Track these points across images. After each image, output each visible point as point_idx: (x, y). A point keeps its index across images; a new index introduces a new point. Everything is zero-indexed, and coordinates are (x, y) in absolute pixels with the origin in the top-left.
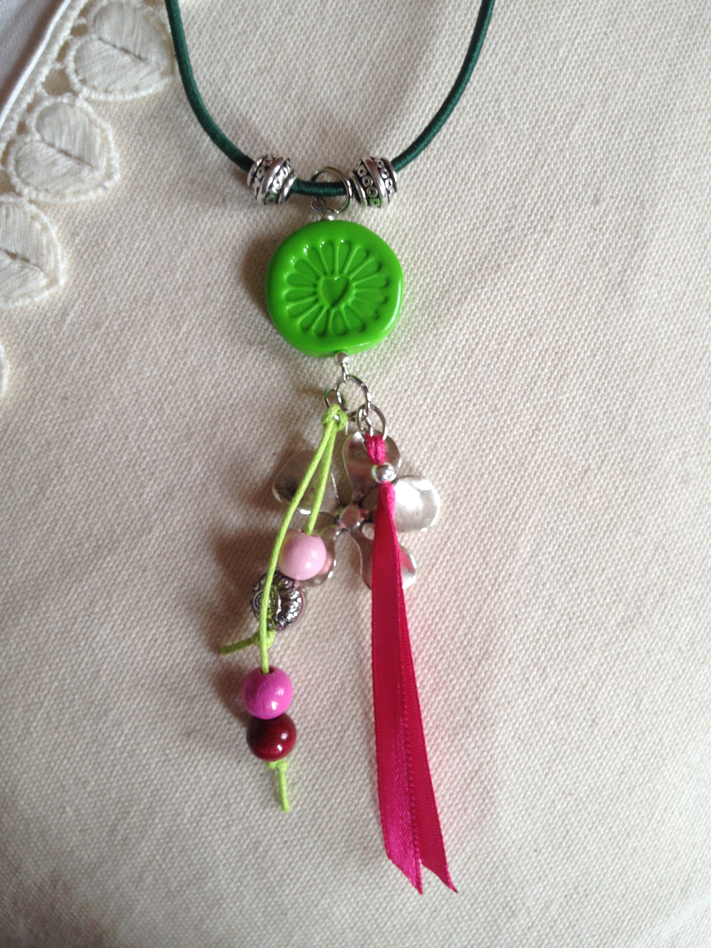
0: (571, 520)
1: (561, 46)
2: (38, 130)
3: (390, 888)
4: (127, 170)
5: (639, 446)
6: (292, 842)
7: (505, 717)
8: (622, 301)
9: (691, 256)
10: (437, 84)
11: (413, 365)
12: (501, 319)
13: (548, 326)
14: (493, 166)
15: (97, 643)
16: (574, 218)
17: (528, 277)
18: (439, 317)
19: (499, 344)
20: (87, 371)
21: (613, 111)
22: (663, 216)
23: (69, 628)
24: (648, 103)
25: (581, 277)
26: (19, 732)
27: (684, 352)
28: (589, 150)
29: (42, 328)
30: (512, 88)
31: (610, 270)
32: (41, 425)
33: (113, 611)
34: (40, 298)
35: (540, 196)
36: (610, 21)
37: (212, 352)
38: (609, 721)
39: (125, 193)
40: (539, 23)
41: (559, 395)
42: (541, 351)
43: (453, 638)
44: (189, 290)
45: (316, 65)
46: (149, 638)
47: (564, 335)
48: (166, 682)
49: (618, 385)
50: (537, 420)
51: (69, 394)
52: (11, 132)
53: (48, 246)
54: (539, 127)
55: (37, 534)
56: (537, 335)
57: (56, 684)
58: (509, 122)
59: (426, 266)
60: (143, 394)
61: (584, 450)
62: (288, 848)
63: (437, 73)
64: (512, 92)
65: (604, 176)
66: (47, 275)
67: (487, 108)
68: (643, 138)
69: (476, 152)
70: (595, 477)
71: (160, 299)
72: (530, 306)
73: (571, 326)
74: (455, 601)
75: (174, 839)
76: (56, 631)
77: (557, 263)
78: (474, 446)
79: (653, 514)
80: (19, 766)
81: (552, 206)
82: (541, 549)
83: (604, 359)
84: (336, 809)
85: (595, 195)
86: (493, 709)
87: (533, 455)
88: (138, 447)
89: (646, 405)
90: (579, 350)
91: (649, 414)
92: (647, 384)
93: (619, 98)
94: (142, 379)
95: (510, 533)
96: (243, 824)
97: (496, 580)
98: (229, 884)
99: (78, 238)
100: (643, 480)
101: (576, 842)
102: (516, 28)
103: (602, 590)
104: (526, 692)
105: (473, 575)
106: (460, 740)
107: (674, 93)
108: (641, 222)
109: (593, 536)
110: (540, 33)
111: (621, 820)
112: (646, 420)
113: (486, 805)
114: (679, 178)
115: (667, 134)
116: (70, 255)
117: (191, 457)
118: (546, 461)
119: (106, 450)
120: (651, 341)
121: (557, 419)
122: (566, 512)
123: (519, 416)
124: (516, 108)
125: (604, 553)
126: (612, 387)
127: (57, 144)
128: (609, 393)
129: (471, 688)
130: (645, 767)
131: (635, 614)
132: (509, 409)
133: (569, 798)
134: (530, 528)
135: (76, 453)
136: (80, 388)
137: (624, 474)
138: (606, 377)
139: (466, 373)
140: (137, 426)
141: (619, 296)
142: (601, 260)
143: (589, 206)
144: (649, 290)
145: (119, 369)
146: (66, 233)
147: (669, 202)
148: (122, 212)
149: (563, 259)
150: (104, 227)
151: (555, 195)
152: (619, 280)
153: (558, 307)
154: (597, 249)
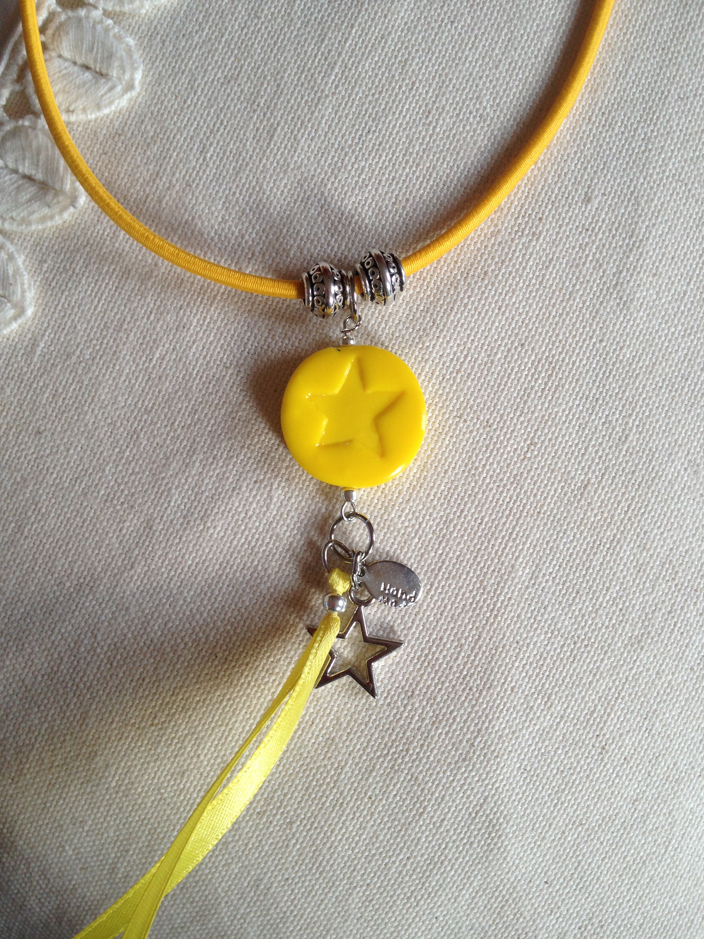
0: (571, 538)
3: (396, 923)
5: (641, 457)
6: (293, 879)
7: (510, 748)
8: (618, 304)
9: (692, 252)
10: (414, 83)
12: (490, 329)
13: (540, 334)
15: (85, 684)
16: (564, 219)
17: (517, 284)
18: (424, 330)
19: (489, 356)
20: (60, 403)
21: (603, 102)
22: (659, 211)
23: (55, 669)
24: (641, 91)
25: (574, 282)
26: (13, 774)
27: (687, 354)
28: (579, 145)
29: (13, 360)
30: (494, 83)
31: (604, 272)
32: (16, 461)
33: (99, 650)
34: (9, 330)
37: (187, 378)
38: (620, 748)
39: (92, 216)
40: (520, 13)
41: (554, 406)
42: (533, 361)
43: (451, 668)
44: (161, 314)
45: (286, 70)
46: (137, 677)
47: (557, 344)
48: (156, 721)
49: (617, 394)
50: (532, 435)
51: (43, 428)
53: (14, 275)
55: (17, 574)
57: (46, 725)
58: (492, 119)
60: (119, 424)
61: (583, 464)
62: (289, 885)
63: (413, 71)
64: (494, 87)
65: (595, 172)
66: (15, 306)
67: (468, 106)
68: (636, 130)
69: (458, 153)
70: (595, 493)
72: (520, 315)
73: (564, 333)
74: (453, 628)
76: (43, 672)
77: (547, 267)
78: (467, 464)
79: (659, 527)
80: (15, 807)
81: (540, 206)
82: (541, 570)
83: (601, 367)
84: (336, 847)
85: (586, 193)
86: (496, 741)
87: (529, 471)
88: (116, 481)
89: (647, 413)
90: (574, 359)
91: (651, 422)
92: (648, 392)
93: (609, 88)
94: (117, 409)
95: (508, 554)
96: (243, 862)
97: (495, 605)
98: (232, 921)
99: (46, 265)
100: (647, 493)
101: (588, 872)
102: (496, 18)
103: (607, 610)
104: (530, 721)
105: (471, 600)
106: (463, 773)
107: (668, 79)
108: (636, 219)
109: (595, 554)
110: (522, 23)
111: (635, 849)
112: (648, 430)
113: (492, 839)
114: (676, 169)
115: (661, 123)
116: (38, 283)
117: (170, 489)
118: (542, 477)
119: (83, 485)
120: (651, 346)
121: (553, 433)
122: (566, 530)
123: (513, 431)
124: (498, 105)
125: (608, 571)
126: (611, 396)
127: (21, 169)
128: (607, 403)
129: (473, 720)
130: (660, 793)
131: (642, 635)
132: (501, 424)
133: (580, 829)
134: (528, 549)
135: (53, 489)
136: (54, 421)
137: (627, 487)
138: (604, 386)
139: (454, 388)
140: (114, 458)
141: (615, 299)
142: (594, 263)
143: (580, 204)
144: (647, 291)
145: (92, 400)
146: (33, 261)
147: (666, 196)
148: (89, 236)
149: (554, 263)
150: (71, 253)
151: (543, 195)
152: (614, 283)
153: (550, 314)
154: (590, 250)
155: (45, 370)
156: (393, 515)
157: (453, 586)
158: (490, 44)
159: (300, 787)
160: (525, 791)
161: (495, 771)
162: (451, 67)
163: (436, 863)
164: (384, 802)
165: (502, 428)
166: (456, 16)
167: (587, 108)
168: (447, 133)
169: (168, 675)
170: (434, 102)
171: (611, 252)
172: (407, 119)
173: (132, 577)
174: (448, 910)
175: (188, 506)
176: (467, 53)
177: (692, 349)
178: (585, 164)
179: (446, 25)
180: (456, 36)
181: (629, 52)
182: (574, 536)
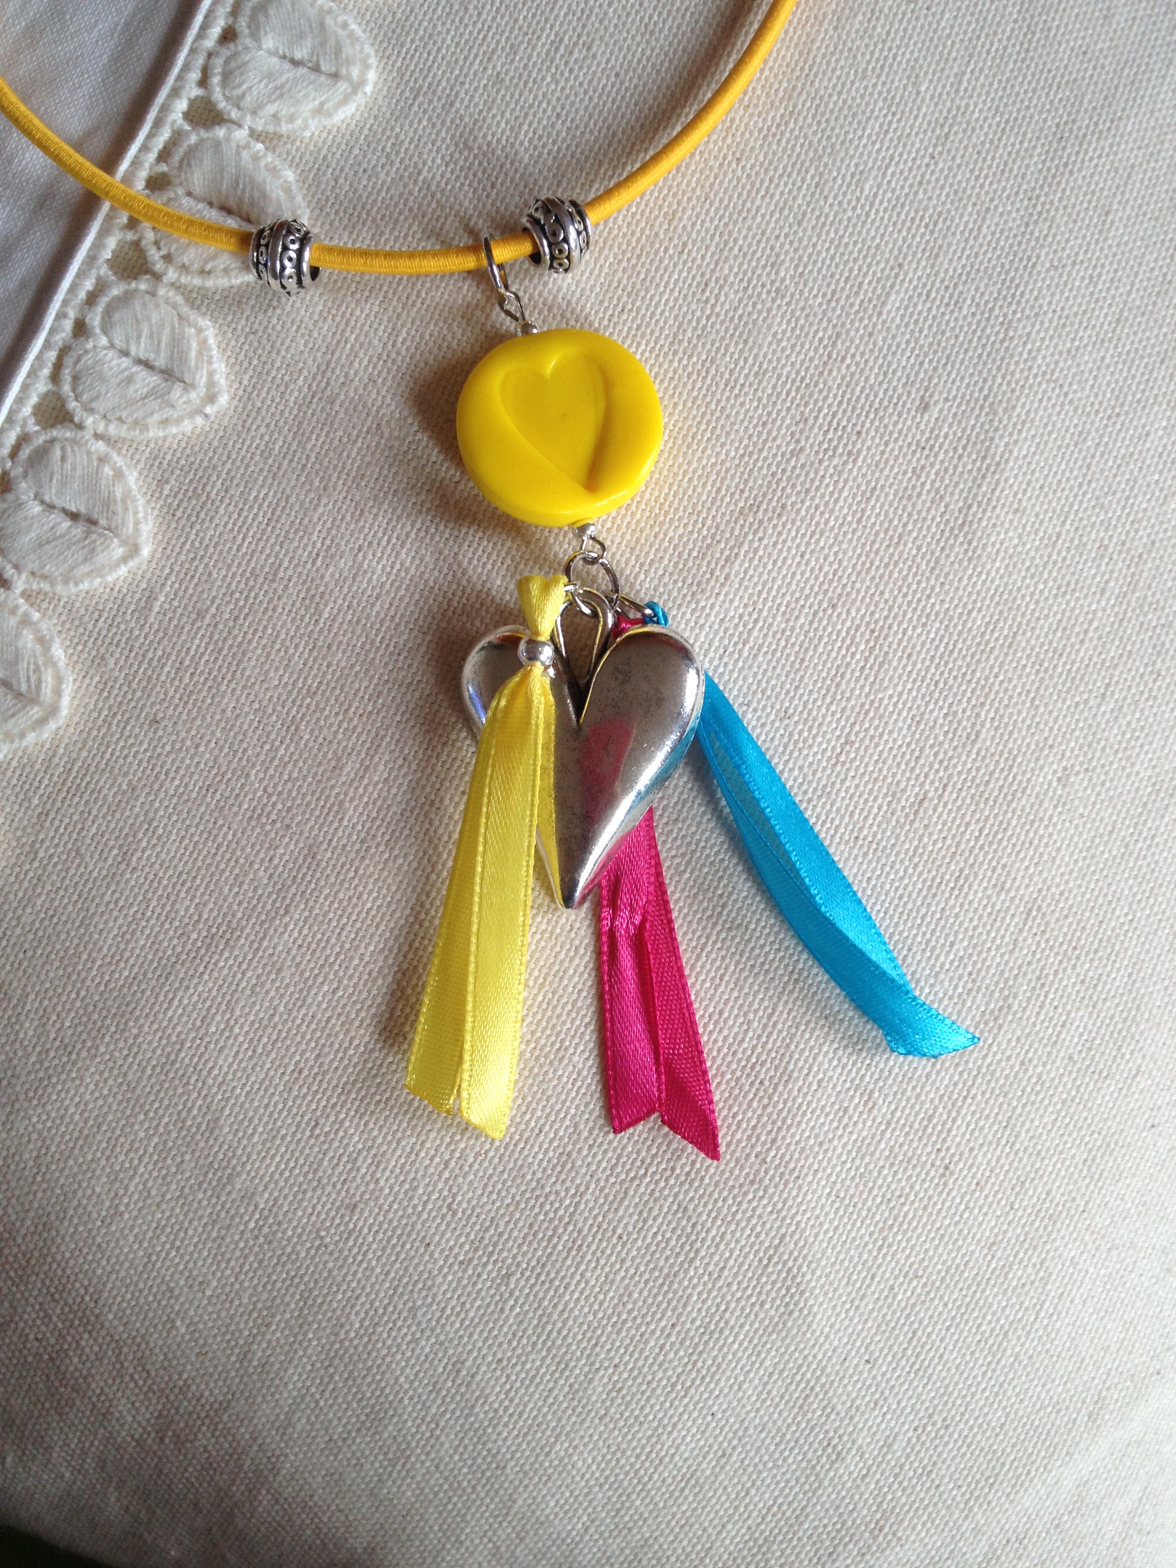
0: (901, 873)
1: (867, 179)
2: (105, 331)
3: (656, 1424)
4: (236, 385)
5: (997, 763)
6: (509, 1360)
7: (816, 1167)
8: (966, 551)
9: (1068, 480)
10: (685, 245)
12: (789, 585)
13: (858, 592)
14: (770, 361)
15: (215, 1078)
16: (891, 433)
17: (827, 522)
18: (699, 584)
19: (788, 621)
20: (186, 680)
21: (947, 271)
22: (1024, 422)
23: (173, 1057)
24: (999, 257)
25: (905, 519)
26: (104, 1213)
27: (1060, 621)
28: (912, 332)
29: (119, 619)
30: (796, 245)
31: (946, 506)
32: (121, 761)
33: (237, 1030)
34: (115, 576)
35: (841, 402)
36: (938, 139)
37: (368, 647)
38: (970, 1169)
39: (235, 420)
40: (833, 146)
41: (878, 691)
42: (849, 629)
43: (735, 1053)
44: (332, 557)
46: (292, 1068)
47: (882, 605)
48: (317, 1132)
49: (964, 674)
50: (847, 730)
51: (161, 715)
52: (64, 335)
53: (123, 500)
54: (837, 301)
55: (120, 921)
57: (156, 1140)
58: (792, 295)
59: (677, 509)
60: (270, 711)
61: (917, 771)
62: (503, 1370)
63: (684, 227)
64: (796, 250)
65: (935, 369)
66: (123, 543)
67: (759, 276)
68: (992, 310)
69: (746, 342)
70: (935, 810)
71: (290, 572)
72: (831, 564)
73: (892, 591)
74: (737, 998)
75: (336, 1362)
76: (154, 1062)
77: (868, 499)
79: (1023, 860)
80: (104, 1262)
81: (859, 416)
83: (943, 637)
84: (572, 1310)
85: (922, 397)
86: (797, 1155)
87: (843, 781)
88: (265, 790)
89: (1006, 702)
90: (905, 625)
91: (1011, 714)
92: (1006, 672)
93: (955, 252)
94: (267, 689)
96: (437, 1337)
98: (419, 1426)
99: (168, 487)
100: (1006, 812)
101: (928, 1347)
102: (799, 155)
103: (951, 974)
104: (844, 1128)
105: (762, 960)
106: (750, 1202)
107: (1037, 239)
108: (991, 434)
109: (934, 895)
110: (834, 162)
111: (994, 1314)
112: (1007, 725)
113: (792, 1297)
114: (1048, 365)
115: (1027, 302)
116: (156, 512)
117: (342, 803)
118: (862, 788)
119: (218, 796)
120: (1010, 609)
121: (876, 728)
122: (894, 862)
123: (821, 725)
124: (801, 274)
125: (951, 920)
126: (955, 678)
127: (133, 351)
128: (950, 688)
129: (764, 1125)
130: (1027, 1234)
131: (1001, 1008)
132: (805, 716)
133: (915, 1283)
135: (175, 800)
136: (177, 706)
137: (978, 804)
138: (947, 663)
139: (740, 665)
140: (262, 758)
141: (962, 543)
142: (933, 494)
143: (913, 413)
144: (1006, 533)
145: (233, 676)
146: (150, 480)
147: (1032, 402)
148: (230, 447)
149: (877, 493)
150: (205, 470)
151: (863, 400)
152: (960, 522)
153: (872, 563)
154: (927, 477)
155: (166, 634)
157: (738, 940)
158: (790, 192)
159: (521, 1223)
160: (837, 1228)
161: (794, 1198)
162: (736, 222)
163: (711, 1333)
164: (640, 1243)
165: (806, 720)
166: (743, 151)
168: (731, 314)
169: (336, 1064)
170: (713, 271)
171: (956, 479)
172: (676, 294)
173: (287, 925)
174: (730, 1403)
175: (368, 825)
176: (758, 202)
177: (1068, 614)
178: (921, 359)
179: (730, 163)
180: (744, 180)
181: (983, 203)
182: (905, 871)
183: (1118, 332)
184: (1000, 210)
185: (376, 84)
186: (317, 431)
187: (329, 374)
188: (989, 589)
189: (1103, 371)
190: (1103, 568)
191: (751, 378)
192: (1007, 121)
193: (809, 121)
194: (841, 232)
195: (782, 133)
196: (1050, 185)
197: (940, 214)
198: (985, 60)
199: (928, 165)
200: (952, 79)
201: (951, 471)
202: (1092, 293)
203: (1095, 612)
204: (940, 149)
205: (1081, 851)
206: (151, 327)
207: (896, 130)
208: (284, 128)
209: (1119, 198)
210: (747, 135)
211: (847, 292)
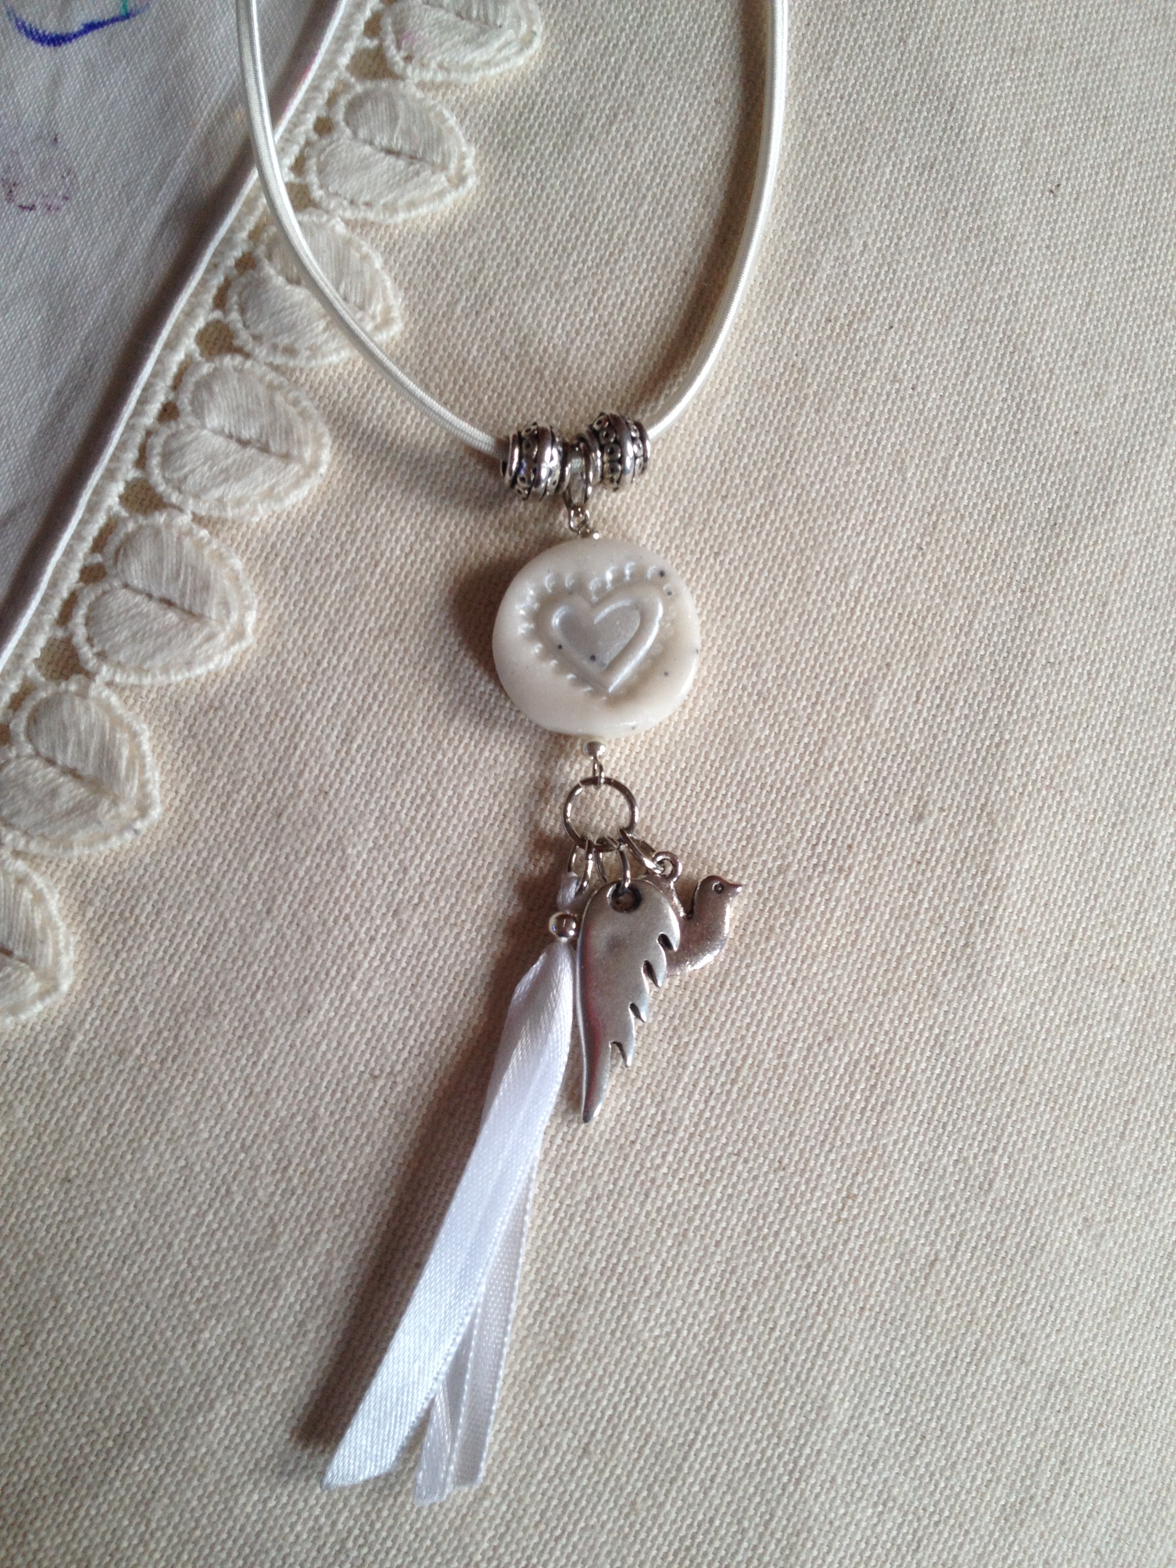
0: (913, 1348)
1: (851, 573)
2: (30, 738)
5: (1014, 1216)
8: (970, 976)
9: (1074, 894)
11: (643, 1099)
12: (780, 1015)
13: (855, 1023)
14: (753, 770)
16: (884, 846)
17: (820, 944)
18: (682, 1017)
19: (780, 1057)
21: (937, 670)
22: (1025, 833)
24: (992, 654)
25: (903, 941)
27: (1074, 1051)
28: (903, 736)
30: (778, 644)
31: (946, 926)
33: (152, 1546)
34: (28, 1013)
35: (829, 813)
36: (925, 528)
37: (311, 1093)
39: (169, 834)
40: (815, 539)
41: (881, 1135)
42: (848, 1064)
44: (274, 990)
47: (881, 1038)
49: (974, 1114)
50: (849, 1182)
51: (74, 1172)
53: (43, 928)
54: (823, 704)
55: (20, 1415)
56: (840, 1039)
60: (197, 1168)
61: (927, 1228)
64: (778, 650)
65: (928, 776)
66: (41, 977)
67: (740, 678)
68: (986, 712)
69: (727, 750)
70: (947, 1273)
71: (226, 1008)
72: (825, 992)
73: (892, 1021)
74: (729, 1504)
77: (863, 919)
78: (749, 1233)
79: (1044, 1327)
81: (849, 828)
82: (867, 1403)
83: (949, 1072)
85: (918, 805)
87: (846, 1242)
88: (189, 1263)
89: (1020, 1145)
90: (908, 1060)
91: (1026, 1159)
92: (1019, 1110)
93: (945, 649)
94: (196, 1143)
95: (815, 1379)
97: (796, 1463)
99: (92, 909)
100: (1024, 1272)
102: (780, 548)
103: (968, 1465)
105: (758, 1456)
107: (1032, 634)
108: (990, 847)
109: (949, 1372)
110: (817, 554)
112: (1022, 1171)
114: (1047, 770)
115: (1023, 702)
116: (78, 938)
117: (278, 1278)
118: (866, 1250)
119: (135, 1269)
120: (1021, 1038)
121: (881, 1179)
122: (904, 1336)
123: (819, 1176)
125: (968, 1401)
126: (965, 1118)
127: (60, 760)
128: (960, 1129)
131: (1022, 1501)
132: (801, 1166)
134: (847, 1368)
135: (86, 1273)
136: (92, 1162)
137: (994, 1264)
138: (954, 1102)
139: (728, 1108)
140: (188, 1223)
141: (965, 967)
142: (931, 913)
143: (907, 824)
144: (1011, 955)
145: (157, 1128)
146: (71, 901)
147: (1033, 810)
148: (163, 864)
149: (872, 912)
150: (134, 891)
151: (853, 811)
152: (962, 943)
153: (869, 990)
154: (924, 895)
155: (82, 1079)
156: (635, 1318)
157: (731, 1434)
158: (771, 587)
165: (803, 1171)
166: (721, 544)
167: (913, 680)
171: (955, 896)
173: (211, 1424)
175: (308, 1304)
176: (737, 599)
177: (1080, 1044)
178: (913, 764)
179: (707, 558)
180: (722, 576)
181: (973, 597)
182: (917, 1346)
183: (1120, 731)
184: (992, 603)
185: (330, 465)
186: (261, 847)
187: (276, 784)
188: (996, 1017)
189: (1106, 775)
190: (1115, 991)
191: (733, 789)
192: (998, 508)
193: (790, 511)
194: (825, 631)
195: (762, 525)
196: (1044, 575)
197: (929, 609)
198: (973, 443)
199: (915, 557)
200: (939, 463)
201: (949, 888)
202: (1091, 691)
203: (1110, 1039)
204: (928, 539)
205: (1104, 1314)
206: (79, 734)
207: (881, 519)
208: (230, 513)
209: (1116, 586)
210: (725, 528)
211: (832, 694)
